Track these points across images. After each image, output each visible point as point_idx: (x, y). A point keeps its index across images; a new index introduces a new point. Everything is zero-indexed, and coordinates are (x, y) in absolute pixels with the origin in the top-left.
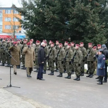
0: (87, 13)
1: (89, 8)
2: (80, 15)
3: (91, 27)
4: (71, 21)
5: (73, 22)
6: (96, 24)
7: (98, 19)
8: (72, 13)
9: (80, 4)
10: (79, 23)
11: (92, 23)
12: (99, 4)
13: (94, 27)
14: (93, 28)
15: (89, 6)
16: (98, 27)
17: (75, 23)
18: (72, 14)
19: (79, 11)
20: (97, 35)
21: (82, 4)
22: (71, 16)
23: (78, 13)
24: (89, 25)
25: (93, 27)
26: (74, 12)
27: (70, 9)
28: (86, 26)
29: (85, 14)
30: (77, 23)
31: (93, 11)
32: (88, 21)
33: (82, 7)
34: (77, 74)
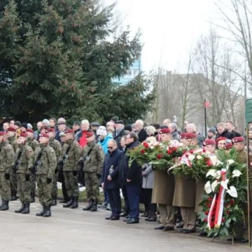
0: (54, 59)
1: (59, 47)
2: (38, 65)
3: (65, 91)
4: (17, 79)
5: (23, 82)
6: (76, 84)
7: (81, 74)
8: (20, 60)
9: (37, 38)
10: (37, 82)
11: (67, 83)
12: (82, 39)
13: (73, 91)
14: (69, 94)
15: (58, 43)
16: (80, 91)
17: (27, 84)
18: (19, 62)
19: (35, 54)
20: (79, 110)
21: (43, 39)
22: (18, 67)
23: (34, 59)
24: (61, 88)
25: (69, 91)
26: (25, 58)
27: (15, 51)
28: (53, 91)
29: (51, 61)
30: (33, 82)
31: (69, 55)
32: (58, 78)
33: (43, 47)
34: (45, 201)
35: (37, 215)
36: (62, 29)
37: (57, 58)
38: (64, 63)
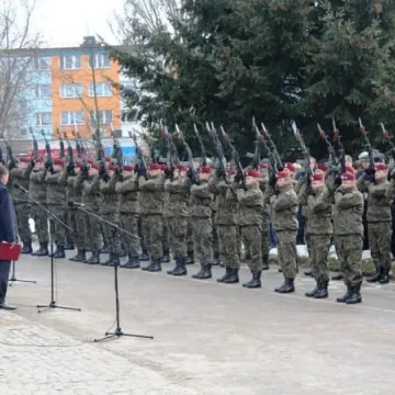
0: (367, 56)
1: (375, 37)
2: (342, 67)
3: (386, 105)
4: (310, 90)
5: (318, 93)
8: (314, 59)
9: (340, 24)
10: (341, 93)
11: (387, 92)
14: (392, 110)
15: (374, 30)
17: (325, 95)
18: (313, 63)
19: (338, 49)
21: (349, 25)
22: (312, 70)
23: (335, 56)
24: (379, 101)
25: (391, 106)
26: (322, 55)
27: (306, 46)
28: (365, 106)
29: (362, 59)
30: (334, 93)
31: (390, 48)
32: (373, 86)
33: (349, 37)
34: (351, 278)
35: (339, 300)
36: (379, 8)
37: (372, 54)
38: (384, 62)
